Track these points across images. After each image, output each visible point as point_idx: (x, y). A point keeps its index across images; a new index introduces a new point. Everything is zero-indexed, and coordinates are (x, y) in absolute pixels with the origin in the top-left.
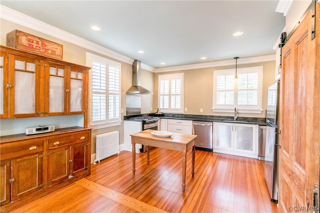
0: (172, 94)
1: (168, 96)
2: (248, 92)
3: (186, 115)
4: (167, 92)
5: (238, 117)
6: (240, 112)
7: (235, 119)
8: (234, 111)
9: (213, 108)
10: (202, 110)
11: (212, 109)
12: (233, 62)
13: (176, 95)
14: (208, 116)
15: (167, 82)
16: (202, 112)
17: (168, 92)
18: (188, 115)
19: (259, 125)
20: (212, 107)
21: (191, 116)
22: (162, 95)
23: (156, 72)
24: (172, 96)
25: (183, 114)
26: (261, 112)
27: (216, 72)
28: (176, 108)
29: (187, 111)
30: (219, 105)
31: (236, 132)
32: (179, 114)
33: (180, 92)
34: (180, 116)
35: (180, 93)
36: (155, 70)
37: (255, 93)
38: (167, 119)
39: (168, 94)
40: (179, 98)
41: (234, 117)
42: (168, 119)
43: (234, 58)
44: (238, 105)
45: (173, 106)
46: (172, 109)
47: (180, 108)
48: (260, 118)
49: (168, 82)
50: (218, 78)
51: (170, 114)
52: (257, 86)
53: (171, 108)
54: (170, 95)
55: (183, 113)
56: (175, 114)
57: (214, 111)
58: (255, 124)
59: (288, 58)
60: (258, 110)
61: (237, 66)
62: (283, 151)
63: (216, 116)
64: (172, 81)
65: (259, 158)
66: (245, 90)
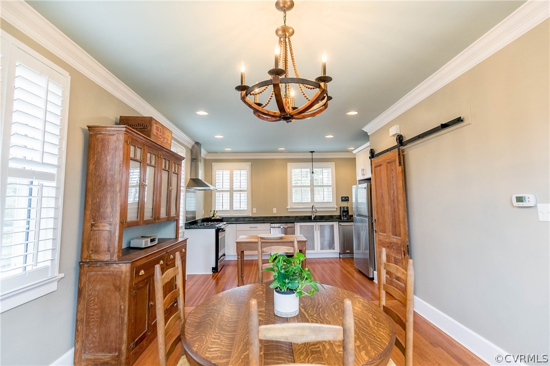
0: (234, 189)
1: (229, 193)
2: (324, 188)
3: (254, 218)
4: (227, 186)
5: (315, 216)
6: (317, 210)
7: (312, 219)
8: (311, 210)
10: (275, 211)
11: (287, 208)
12: (309, 156)
13: (241, 191)
14: (283, 217)
15: (227, 173)
17: (229, 187)
18: (258, 217)
19: (339, 222)
20: (287, 206)
22: (219, 191)
23: (207, 158)
24: (234, 193)
25: (251, 217)
26: (335, 210)
27: (289, 165)
28: (241, 209)
29: (256, 212)
30: (294, 203)
31: (319, 232)
32: (245, 217)
33: (246, 187)
34: (246, 219)
35: (246, 189)
36: (207, 156)
37: (330, 190)
38: (235, 225)
39: (229, 189)
40: (244, 196)
41: (311, 216)
42: (237, 225)
43: (310, 152)
44: (315, 202)
45: (236, 206)
47: (246, 209)
48: (335, 216)
49: (229, 173)
50: (293, 171)
51: (231, 218)
52: (331, 182)
53: (234, 209)
54: (231, 191)
55: (251, 215)
56: (240, 218)
57: (289, 210)
58: (336, 221)
59: (379, 168)
60: (334, 208)
61: (312, 160)
62: (380, 233)
63: (292, 217)
64: (235, 172)
65: (341, 256)
66: (320, 186)
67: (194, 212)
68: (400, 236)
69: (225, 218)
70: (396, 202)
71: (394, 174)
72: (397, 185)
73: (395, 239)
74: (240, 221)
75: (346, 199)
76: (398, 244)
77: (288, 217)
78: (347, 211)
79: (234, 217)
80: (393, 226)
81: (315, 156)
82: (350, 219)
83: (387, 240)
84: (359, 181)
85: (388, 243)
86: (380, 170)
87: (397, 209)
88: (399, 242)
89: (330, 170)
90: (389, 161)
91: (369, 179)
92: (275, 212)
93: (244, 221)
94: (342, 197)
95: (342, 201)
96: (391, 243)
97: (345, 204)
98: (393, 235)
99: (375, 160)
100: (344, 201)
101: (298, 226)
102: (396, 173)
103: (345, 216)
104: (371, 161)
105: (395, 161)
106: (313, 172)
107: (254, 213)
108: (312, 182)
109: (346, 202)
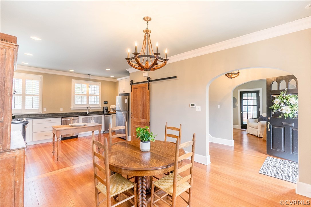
0: (26, 94)
1: (21, 96)
3: (45, 114)
4: (19, 91)
5: (89, 112)
6: (91, 109)
7: (88, 114)
12: (87, 77)
13: (33, 95)
15: (19, 81)
18: (48, 114)
19: (105, 115)
20: (71, 106)
24: (26, 96)
25: (42, 114)
26: (100, 108)
27: (73, 81)
28: (33, 108)
29: (46, 110)
30: (76, 105)
31: (93, 121)
33: (38, 92)
34: (38, 116)
35: (38, 94)
37: (98, 97)
40: (36, 99)
41: (87, 112)
42: (33, 120)
43: (88, 75)
44: (89, 104)
47: (38, 108)
48: (100, 111)
50: (75, 85)
51: (23, 115)
52: (98, 93)
53: (26, 109)
54: (24, 95)
57: (72, 109)
59: (136, 90)
60: (99, 107)
61: (89, 80)
62: (134, 119)
63: (74, 113)
64: (27, 81)
65: (105, 132)
66: (93, 95)
68: (146, 119)
69: (17, 115)
70: (145, 105)
71: (145, 93)
72: (146, 98)
73: (143, 121)
74: (32, 117)
75: (106, 103)
76: (145, 122)
77: (71, 113)
78: (107, 109)
79: (25, 115)
80: (142, 115)
81: (91, 77)
82: (109, 113)
83: (139, 121)
84: (120, 94)
85: (139, 122)
86: (137, 90)
87: (145, 108)
88: (145, 121)
89: (98, 87)
90: (142, 87)
91: (128, 94)
92: (62, 110)
93: (35, 117)
94: (104, 102)
95: (104, 103)
96: (141, 122)
98: (142, 119)
99: (134, 86)
101: (81, 118)
102: (146, 93)
103: (106, 111)
104: (131, 86)
105: (146, 88)
106: (89, 87)
107: (46, 111)
108: (88, 92)
109: (106, 104)
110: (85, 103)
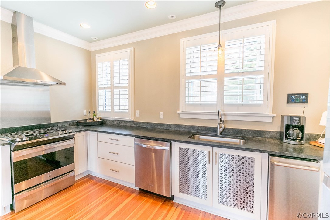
0: (114, 85)
1: (110, 90)
2: (244, 77)
3: (137, 123)
5: (224, 129)
6: (229, 118)
7: (218, 134)
9: (180, 111)
10: (161, 115)
11: (178, 112)
13: (121, 87)
14: (172, 126)
15: (107, 66)
16: (162, 118)
19: (270, 155)
20: (178, 108)
21: (144, 124)
22: (101, 88)
23: (92, 49)
24: (115, 90)
25: (133, 122)
26: (270, 120)
28: (121, 111)
29: (138, 116)
30: (188, 105)
31: (216, 168)
32: (127, 121)
33: (127, 81)
34: (128, 124)
35: (127, 85)
36: (90, 47)
37: (259, 80)
38: (96, 132)
39: (110, 85)
41: (217, 128)
42: (98, 133)
44: (224, 105)
45: (116, 108)
46: (116, 112)
47: (127, 111)
48: (269, 132)
50: (187, 52)
51: (113, 121)
52: (263, 64)
53: (115, 110)
54: (112, 88)
55: (133, 120)
56: (121, 121)
57: (181, 116)
58: (260, 151)
60: (265, 116)
66: (238, 74)
67: (49, 113)
75: (300, 99)
77: (179, 126)
78: (301, 128)
93: (125, 126)
94: (289, 95)
95: (289, 102)
97: (296, 110)
100: (295, 102)
101: (177, 147)
103: (292, 136)
108: (221, 66)
109: (302, 105)
110: (212, 100)
